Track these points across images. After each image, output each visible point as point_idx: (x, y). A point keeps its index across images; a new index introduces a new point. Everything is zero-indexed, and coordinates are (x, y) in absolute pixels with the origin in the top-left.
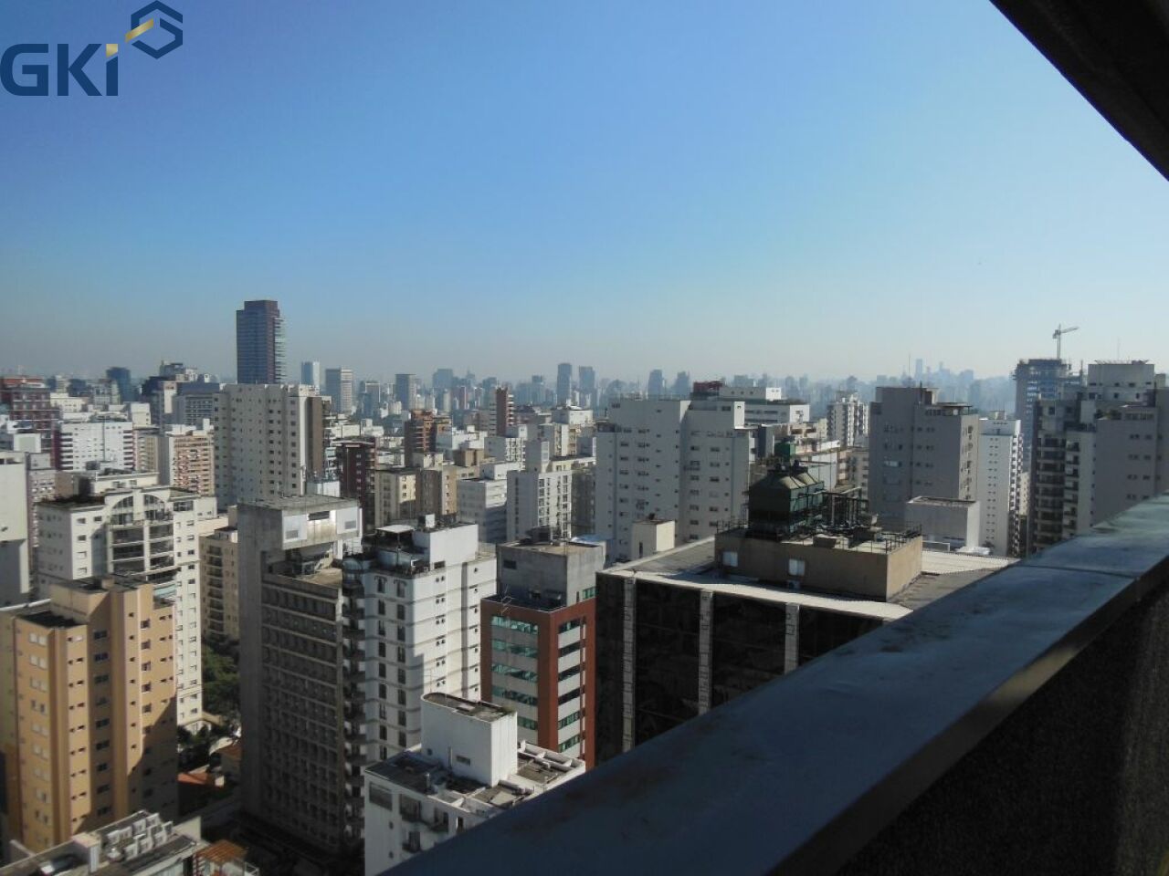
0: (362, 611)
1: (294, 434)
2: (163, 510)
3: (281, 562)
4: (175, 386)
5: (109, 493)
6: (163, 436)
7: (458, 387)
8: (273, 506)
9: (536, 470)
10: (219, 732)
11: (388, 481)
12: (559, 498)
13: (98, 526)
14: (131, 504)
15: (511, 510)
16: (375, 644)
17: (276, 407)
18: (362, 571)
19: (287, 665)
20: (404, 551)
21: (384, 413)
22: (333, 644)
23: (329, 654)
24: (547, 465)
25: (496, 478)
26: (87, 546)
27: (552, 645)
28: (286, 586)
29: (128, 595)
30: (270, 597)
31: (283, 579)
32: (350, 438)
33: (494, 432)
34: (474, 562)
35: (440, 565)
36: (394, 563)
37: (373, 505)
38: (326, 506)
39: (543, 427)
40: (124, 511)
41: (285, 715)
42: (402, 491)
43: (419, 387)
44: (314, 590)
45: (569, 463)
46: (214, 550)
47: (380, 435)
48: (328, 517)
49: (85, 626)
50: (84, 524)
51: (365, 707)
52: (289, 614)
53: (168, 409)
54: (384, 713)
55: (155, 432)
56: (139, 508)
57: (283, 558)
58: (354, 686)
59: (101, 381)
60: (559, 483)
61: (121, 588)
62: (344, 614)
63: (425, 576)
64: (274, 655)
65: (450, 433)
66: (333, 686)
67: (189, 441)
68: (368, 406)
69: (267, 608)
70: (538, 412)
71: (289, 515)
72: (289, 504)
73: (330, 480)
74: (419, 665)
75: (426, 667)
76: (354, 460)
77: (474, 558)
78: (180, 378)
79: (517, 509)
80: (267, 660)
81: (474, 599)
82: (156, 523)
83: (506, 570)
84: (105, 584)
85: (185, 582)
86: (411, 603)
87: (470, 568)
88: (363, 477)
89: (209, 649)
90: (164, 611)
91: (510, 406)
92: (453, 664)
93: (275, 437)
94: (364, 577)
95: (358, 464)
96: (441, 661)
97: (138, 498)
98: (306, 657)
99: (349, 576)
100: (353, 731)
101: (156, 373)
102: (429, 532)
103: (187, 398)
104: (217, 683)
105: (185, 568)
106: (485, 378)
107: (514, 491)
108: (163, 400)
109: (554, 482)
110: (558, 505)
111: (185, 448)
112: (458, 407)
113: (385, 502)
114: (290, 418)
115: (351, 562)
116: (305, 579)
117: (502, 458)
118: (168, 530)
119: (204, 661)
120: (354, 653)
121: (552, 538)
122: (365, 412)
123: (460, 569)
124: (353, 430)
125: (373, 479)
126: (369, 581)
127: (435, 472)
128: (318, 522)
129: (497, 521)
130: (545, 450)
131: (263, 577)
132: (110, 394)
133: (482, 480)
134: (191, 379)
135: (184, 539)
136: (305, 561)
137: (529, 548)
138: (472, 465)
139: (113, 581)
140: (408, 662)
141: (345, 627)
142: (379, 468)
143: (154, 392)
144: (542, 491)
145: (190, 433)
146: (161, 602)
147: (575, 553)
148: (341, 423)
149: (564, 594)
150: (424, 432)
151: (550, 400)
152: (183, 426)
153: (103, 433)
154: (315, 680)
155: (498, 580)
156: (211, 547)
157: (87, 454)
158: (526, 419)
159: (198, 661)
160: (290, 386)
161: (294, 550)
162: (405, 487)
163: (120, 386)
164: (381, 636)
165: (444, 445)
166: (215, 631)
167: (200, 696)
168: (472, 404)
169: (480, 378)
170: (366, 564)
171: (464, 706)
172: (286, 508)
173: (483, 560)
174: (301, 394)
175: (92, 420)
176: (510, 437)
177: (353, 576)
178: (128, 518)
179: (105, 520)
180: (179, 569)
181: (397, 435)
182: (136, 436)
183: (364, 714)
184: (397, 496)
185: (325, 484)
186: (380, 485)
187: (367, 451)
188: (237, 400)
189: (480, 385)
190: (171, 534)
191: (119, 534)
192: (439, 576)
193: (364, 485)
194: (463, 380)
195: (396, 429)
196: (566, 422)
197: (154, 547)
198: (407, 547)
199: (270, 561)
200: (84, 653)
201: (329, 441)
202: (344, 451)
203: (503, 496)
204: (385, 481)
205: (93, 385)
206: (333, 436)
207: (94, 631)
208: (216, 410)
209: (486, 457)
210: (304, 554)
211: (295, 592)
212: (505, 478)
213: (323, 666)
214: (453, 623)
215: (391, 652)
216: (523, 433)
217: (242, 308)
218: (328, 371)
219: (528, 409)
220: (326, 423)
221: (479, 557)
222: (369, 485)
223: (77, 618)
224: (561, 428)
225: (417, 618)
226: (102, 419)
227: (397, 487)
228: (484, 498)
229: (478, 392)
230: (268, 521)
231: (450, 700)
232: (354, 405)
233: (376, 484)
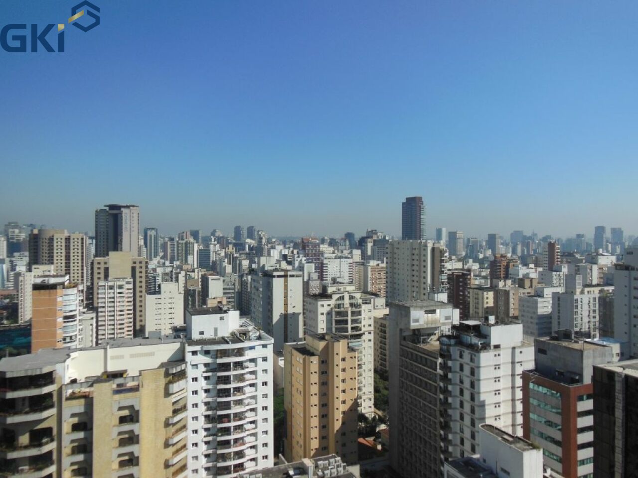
0: (450, 368)
1: (424, 267)
2: (357, 303)
3: (410, 335)
4: (373, 241)
5: (334, 293)
6: (365, 266)
7: (526, 241)
8: (406, 305)
9: (572, 292)
10: (382, 420)
11: (478, 294)
12: (589, 312)
13: (329, 309)
14: (343, 299)
15: (555, 316)
16: (458, 388)
17: (416, 252)
18: (450, 345)
19: (412, 392)
20: (475, 336)
21: (481, 256)
22: (436, 385)
23: (433, 390)
24: (580, 290)
25: (545, 296)
26: (324, 318)
27: (572, 408)
28: (412, 349)
29: (336, 344)
30: (404, 354)
31: (410, 344)
32: (456, 269)
33: (547, 268)
34: (519, 347)
35: (497, 347)
36: (470, 343)
37: (469, 308)
38: (434, 307)
39: (579, 266)
40: (340, 302)
41: (411, 419)
42: (485, 301)
43: (502, 241)
44: (426, 352)
45: (597, 290)
46: (383, 325)
47: (476, 268)
48: (435, 313)
49: (317, 357)
50: (323, 307)
51: (452, 424)
52: (413, 364)
53: (369, 253)
54: (463, 429)
55: (363, 264)
56: (347, 301)
57: (411, 333)
58: (446, 410)
59: (342, 239)
60: (589, 301)
61: (333, 340)
62: (440, 369)
63: (488, 352)
64: (405, 385)
65: (517, 268)
66: (435, 408)
67: (378, 268)
68: (472, 251)
69: (402, 360)
70: (578, 256)
71: (414, 310)
72: (414, 304)
73: (442, 292)
74: (482, 405)
75: (487, 407)
76: (458, 282)
77: (520, 344)
78: (375, 238)
79: (559, 316)
80: (402, 387)
81: (519, 370)
82: (354, 309)
83: (540, 354)
84: (327, 337)
85: (367, 341)
86: (479, 367)
87: (517, 351)
88: (463, 291)
89: (378, 377)
90: (352, 354)
91: (558, 252)
92: (506, 408)
93: (415, 268)
94: (452, 349)
95: (461, 284)
96: (497, 405)
97: (347, 296)
98: (421, 389)
99: (444, 347)
100: (445, 438)
101: (365, 235)
102: (490, 326)
103: (378, 247)
104: (380, 394)
105: (367, 333)
106: (544, 235)
107: (557, 305)
108: (367, 248)
109: (585, 301)
110: (589, 316)
111: (375, 272)
112: (526, 253)
113: (476, 306)
114: (423, 258)
115: (445, 339)
116: (422, 346)
117: (550, 284)
118: (359, 313)
119: (375, 382)
120: (445, 391)
121: (573, 338)
122: (470, 255)
123: (511, 350)
124: (459, 265)
125: (469, 293)
126: (455, 351)
127: (505, 291)
128: (430, 315)
129: (545, 322)
130: (579, 280)
131: (400, 342)
132: (345, 245)
133: (536, 297)
134: (380, 238)
135: (367, 318)
136: (423, 336)
137: (556, 342)
138: (529, 287)
139: (330, 336)
140: (476, 403)
141: (441, 375)
142: (473, 286)
143: (363, 244)
144: (577, 307)
145: (378, 265)
146: (351, 349)
147: (590, 349)
148: (453, 261)
149: (581, 376)
150: (502, 267)
151: (589, 249)
152: (375, 261)
153: (340, 264)
154: (426, 403)
155: (536, 360)
156: (382, 324)
157: (333, 273)
158: (569, 260)
159: (372, 381)
160: (423, 241)
161: (417, 329)
162: (487, 298)
163: (350, 242)
164: (461, 384)
165: (514, 275)
166: (382, 367)
167: (373, 400)
168: (535, 251)
169: (541, 235)
170: (453, 341)
171: (506, 437)
172: (412, 306)
173: (526, 347)
174: (428, 245)
175: (336, 258)
176: (556, 271)
177: (446, 347)
178: (342, 306)
179: (332, 306)
180: (364, 334)
181: (487, 268)
182: (354, 266)
183: (451, 428)
184: (483, 303)
185: (439, 294)
186: (473, 297)
187: (466, 277)
188: (397, 248)
189: (540, 240)
190: (361, 315)
191: (338, 313)
192: (497, 353)
193: (464, 295)
194: (530, 237)
195: (486, 265)
196: (596, 263)
197: (353, 321)
198: (476, 334)
199: (405, 334)
200: (317, 370)
201: (443, 271)
202: (453, 276)
203: (550, 307)
204: (475, 294)
205: (339, 241)
206: (446, 268)
207: (322, 359)
208: (387, 253)
209: (539, 283)
210: (422, 332)
211: (416, 353)
212: (551, 296)
213: (430, 396)
214: (505, 383)
215: (467, 395)
216: (565, 270)
217: (405, 201)
218: (450, 233)
219: (571, 255)
220: (442, 261)
221: (523, 345)
222: (466, 296)
223: (315, 352)
224: (591, 267)
225: (482, 376)
226: (340, 257)
227: (483, 298)
228: (536, 308)
229: (539, 244)
230: (403, 313)
231: (497, 431)
232: (464, 251)
233: (471, 295)
